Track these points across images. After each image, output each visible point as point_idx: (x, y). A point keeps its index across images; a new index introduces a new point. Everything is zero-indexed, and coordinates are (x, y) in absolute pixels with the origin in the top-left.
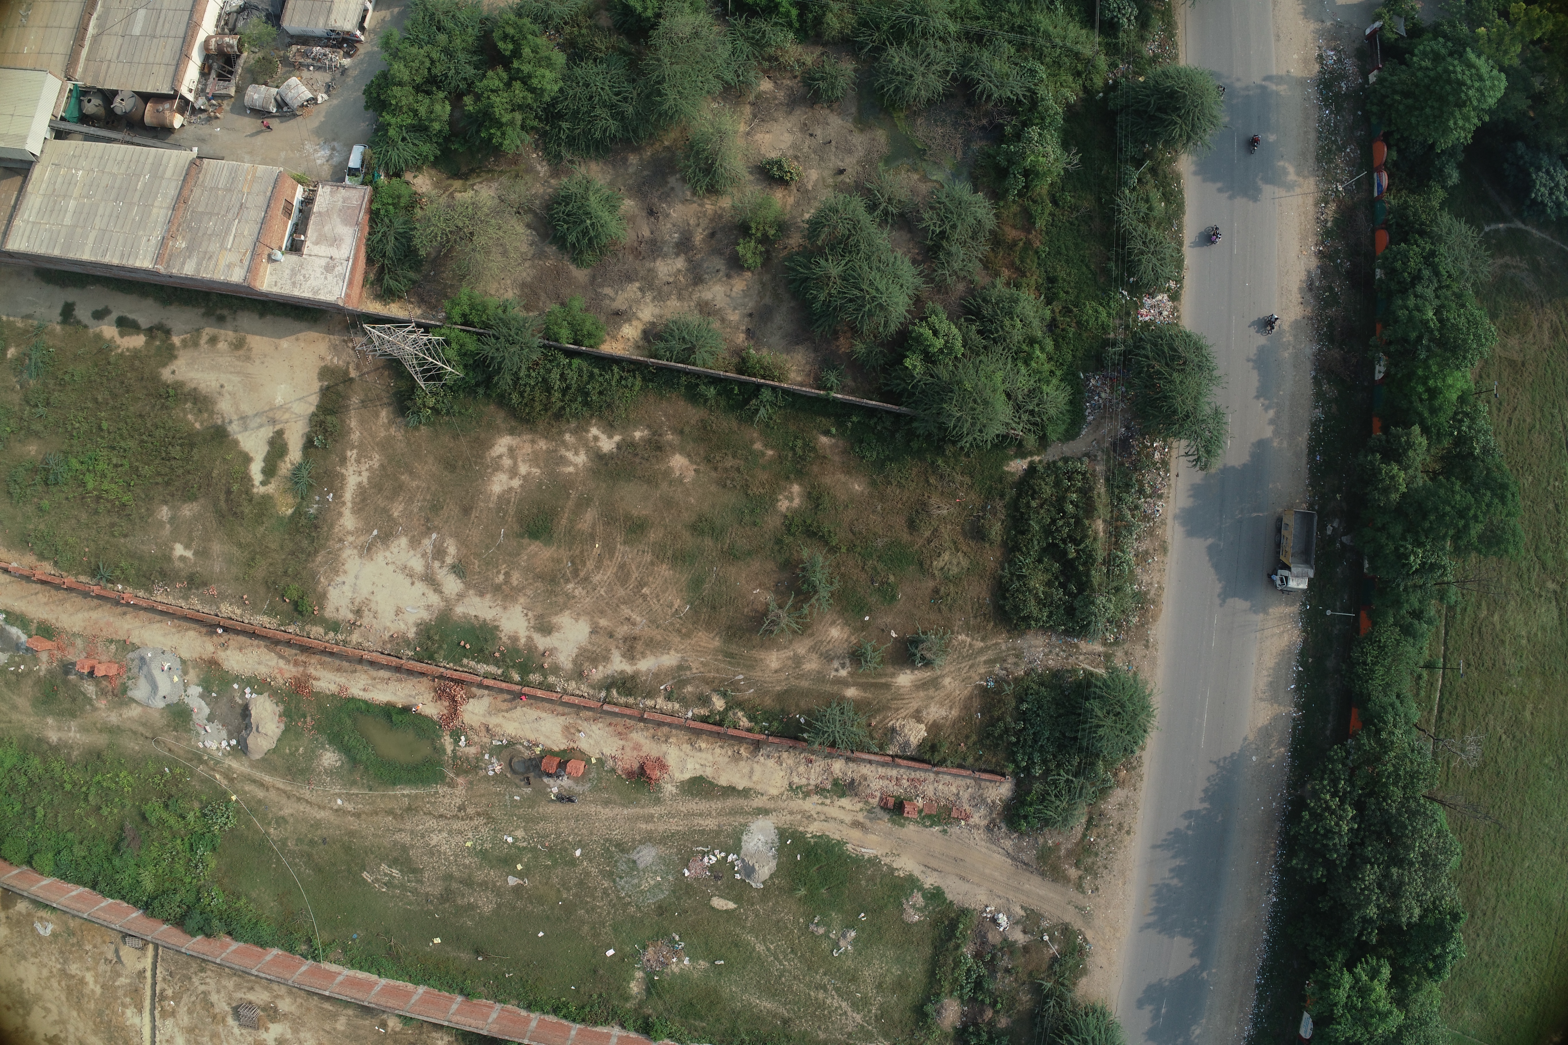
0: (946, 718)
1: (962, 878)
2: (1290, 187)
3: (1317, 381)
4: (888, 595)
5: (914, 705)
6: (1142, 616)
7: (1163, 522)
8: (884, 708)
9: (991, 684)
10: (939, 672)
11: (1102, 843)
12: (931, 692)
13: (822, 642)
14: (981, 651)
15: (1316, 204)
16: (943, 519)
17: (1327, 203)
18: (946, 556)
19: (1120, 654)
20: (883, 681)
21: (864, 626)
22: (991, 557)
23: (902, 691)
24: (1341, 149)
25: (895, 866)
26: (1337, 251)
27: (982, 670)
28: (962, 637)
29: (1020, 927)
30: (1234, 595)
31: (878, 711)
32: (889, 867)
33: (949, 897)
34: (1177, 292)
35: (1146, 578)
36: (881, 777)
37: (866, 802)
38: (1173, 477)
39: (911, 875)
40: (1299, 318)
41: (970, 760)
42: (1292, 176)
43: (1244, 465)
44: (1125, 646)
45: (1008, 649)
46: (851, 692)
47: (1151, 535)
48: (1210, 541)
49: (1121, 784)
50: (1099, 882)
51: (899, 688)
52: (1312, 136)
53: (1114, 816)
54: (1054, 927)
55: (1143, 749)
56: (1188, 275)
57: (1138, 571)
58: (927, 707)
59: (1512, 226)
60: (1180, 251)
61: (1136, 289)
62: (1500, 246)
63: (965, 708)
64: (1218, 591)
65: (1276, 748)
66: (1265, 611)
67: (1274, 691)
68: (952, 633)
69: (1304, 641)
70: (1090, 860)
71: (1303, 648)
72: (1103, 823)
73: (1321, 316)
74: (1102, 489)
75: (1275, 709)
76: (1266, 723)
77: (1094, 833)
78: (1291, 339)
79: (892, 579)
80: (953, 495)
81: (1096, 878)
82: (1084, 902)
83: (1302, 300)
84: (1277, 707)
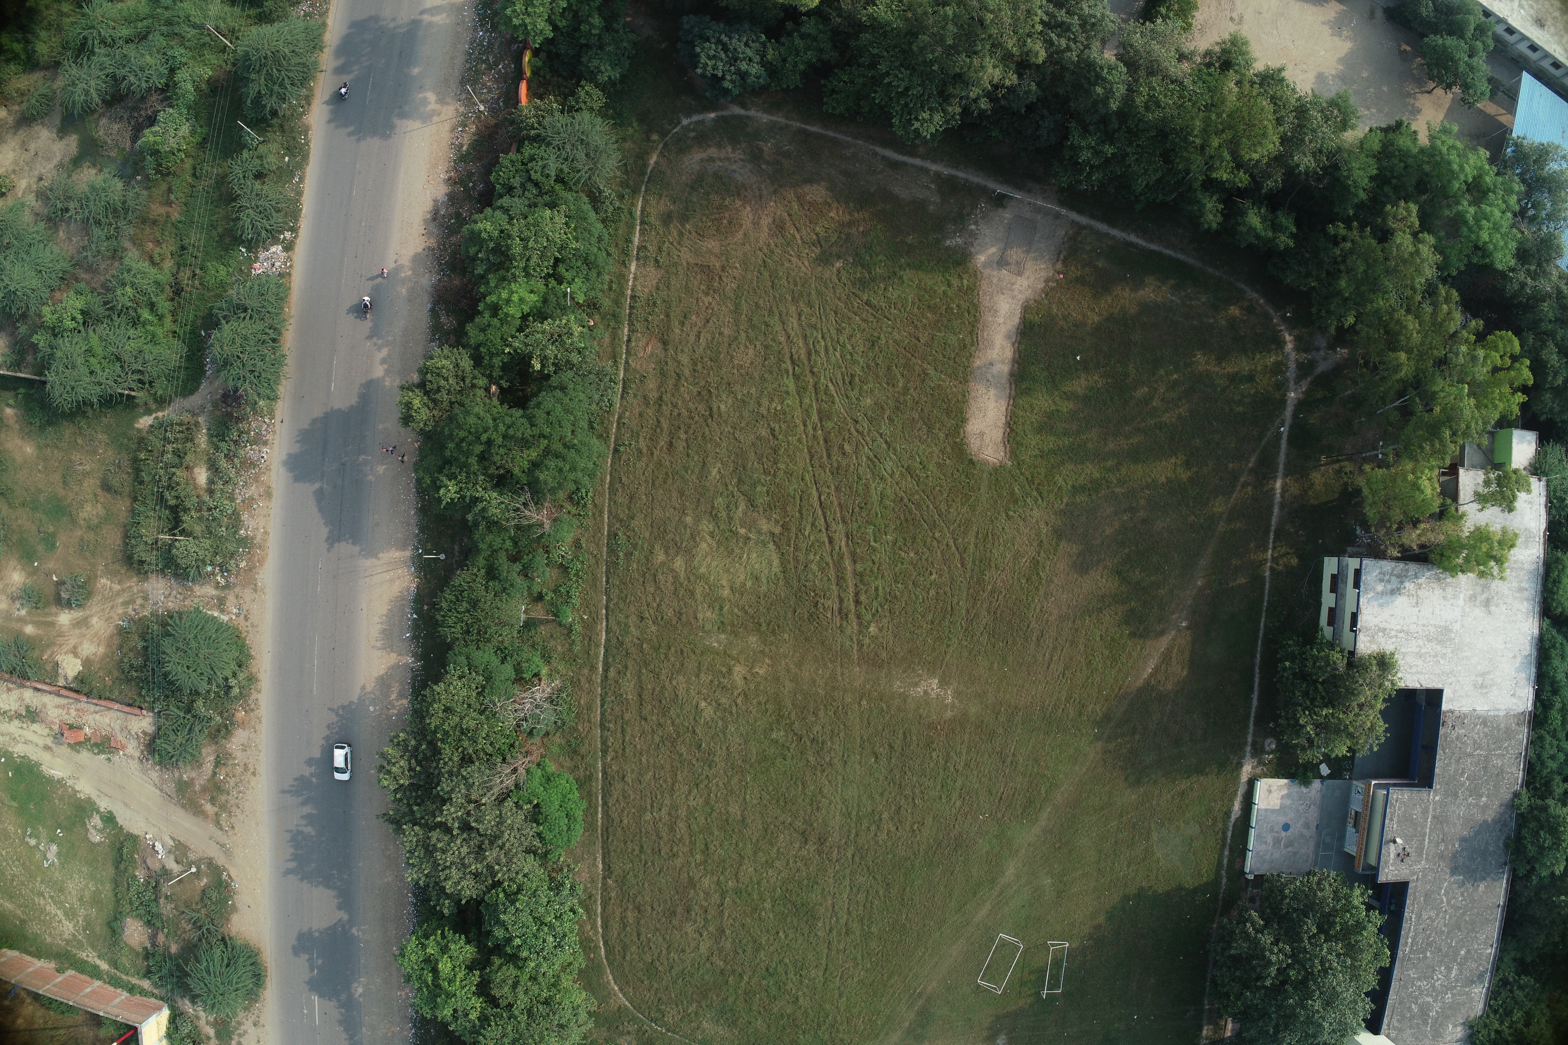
0: (95, 654)
1: (126, 805)
2: (426, 119)
3: (434, 313)
4: (50, 542)
5: (73, 642)
6: (249, 560)
7: (268, 469)
8: (51, 644)
9: (125, 624)
10: (88, 612)
12: (83, 630)
13: (8, 585)
14: (118, 594)
15: (453, 130)
16: (86, 474)
17: (465, 126)
18: (88, 507)
19: (231, 598)
20: (50, 619)
21: (35, 571)
22: (122, 506)
23: (63, 629)
24: (490, 68)
25: (77, 788)
26: (470, 175)
27: (120, 611)
28: (104, 581)
29: (172, 857)
30: (339, 540)
31: (48, 646)
32: (73, 789)
33: (120, 821)
34: (292, 241)
35: (252, 524)
36: (58, 707)
37: (51, 729)
38: (278, 424)
39: (89, 798)
40: (420, 250)
41: (116, 692)
42: (433, 106)
43: (352, 406)
44: (236, 590)
45: (139, 592)
46: (29, 629)
47: (257, 481)
48: (317, 485)
49: (243, 725)
50: (233, 820)
51: (61, 626)
52: (460, 60)
53: (239, 756)
54: (200, 860)
55: (259, 692)
56: (304, 224)
57: (245, 517)
58: (81, 643)
59: (725, 113)
60: (298, 201)
61: (253, 245)
62: (702, 138)
63: (109, 646)
64: (325, 536)
65: (397, 700)
66: (376, 556)
67: (388, 639)
68: (96, 577)
69: (418, 588)
70: (223, 798)
71: (418, 594)
72: (230, 762)
73: (444, 245)
74: (202, 439)
75: (393, 658)
76: (382, 672)
77: (223, 772)
78: (410, 273)
79: (51, 529)
80: (94, 452)
81: (230, 816)
82: (223, 839)
83: (424, 232)
84: (394, 656)
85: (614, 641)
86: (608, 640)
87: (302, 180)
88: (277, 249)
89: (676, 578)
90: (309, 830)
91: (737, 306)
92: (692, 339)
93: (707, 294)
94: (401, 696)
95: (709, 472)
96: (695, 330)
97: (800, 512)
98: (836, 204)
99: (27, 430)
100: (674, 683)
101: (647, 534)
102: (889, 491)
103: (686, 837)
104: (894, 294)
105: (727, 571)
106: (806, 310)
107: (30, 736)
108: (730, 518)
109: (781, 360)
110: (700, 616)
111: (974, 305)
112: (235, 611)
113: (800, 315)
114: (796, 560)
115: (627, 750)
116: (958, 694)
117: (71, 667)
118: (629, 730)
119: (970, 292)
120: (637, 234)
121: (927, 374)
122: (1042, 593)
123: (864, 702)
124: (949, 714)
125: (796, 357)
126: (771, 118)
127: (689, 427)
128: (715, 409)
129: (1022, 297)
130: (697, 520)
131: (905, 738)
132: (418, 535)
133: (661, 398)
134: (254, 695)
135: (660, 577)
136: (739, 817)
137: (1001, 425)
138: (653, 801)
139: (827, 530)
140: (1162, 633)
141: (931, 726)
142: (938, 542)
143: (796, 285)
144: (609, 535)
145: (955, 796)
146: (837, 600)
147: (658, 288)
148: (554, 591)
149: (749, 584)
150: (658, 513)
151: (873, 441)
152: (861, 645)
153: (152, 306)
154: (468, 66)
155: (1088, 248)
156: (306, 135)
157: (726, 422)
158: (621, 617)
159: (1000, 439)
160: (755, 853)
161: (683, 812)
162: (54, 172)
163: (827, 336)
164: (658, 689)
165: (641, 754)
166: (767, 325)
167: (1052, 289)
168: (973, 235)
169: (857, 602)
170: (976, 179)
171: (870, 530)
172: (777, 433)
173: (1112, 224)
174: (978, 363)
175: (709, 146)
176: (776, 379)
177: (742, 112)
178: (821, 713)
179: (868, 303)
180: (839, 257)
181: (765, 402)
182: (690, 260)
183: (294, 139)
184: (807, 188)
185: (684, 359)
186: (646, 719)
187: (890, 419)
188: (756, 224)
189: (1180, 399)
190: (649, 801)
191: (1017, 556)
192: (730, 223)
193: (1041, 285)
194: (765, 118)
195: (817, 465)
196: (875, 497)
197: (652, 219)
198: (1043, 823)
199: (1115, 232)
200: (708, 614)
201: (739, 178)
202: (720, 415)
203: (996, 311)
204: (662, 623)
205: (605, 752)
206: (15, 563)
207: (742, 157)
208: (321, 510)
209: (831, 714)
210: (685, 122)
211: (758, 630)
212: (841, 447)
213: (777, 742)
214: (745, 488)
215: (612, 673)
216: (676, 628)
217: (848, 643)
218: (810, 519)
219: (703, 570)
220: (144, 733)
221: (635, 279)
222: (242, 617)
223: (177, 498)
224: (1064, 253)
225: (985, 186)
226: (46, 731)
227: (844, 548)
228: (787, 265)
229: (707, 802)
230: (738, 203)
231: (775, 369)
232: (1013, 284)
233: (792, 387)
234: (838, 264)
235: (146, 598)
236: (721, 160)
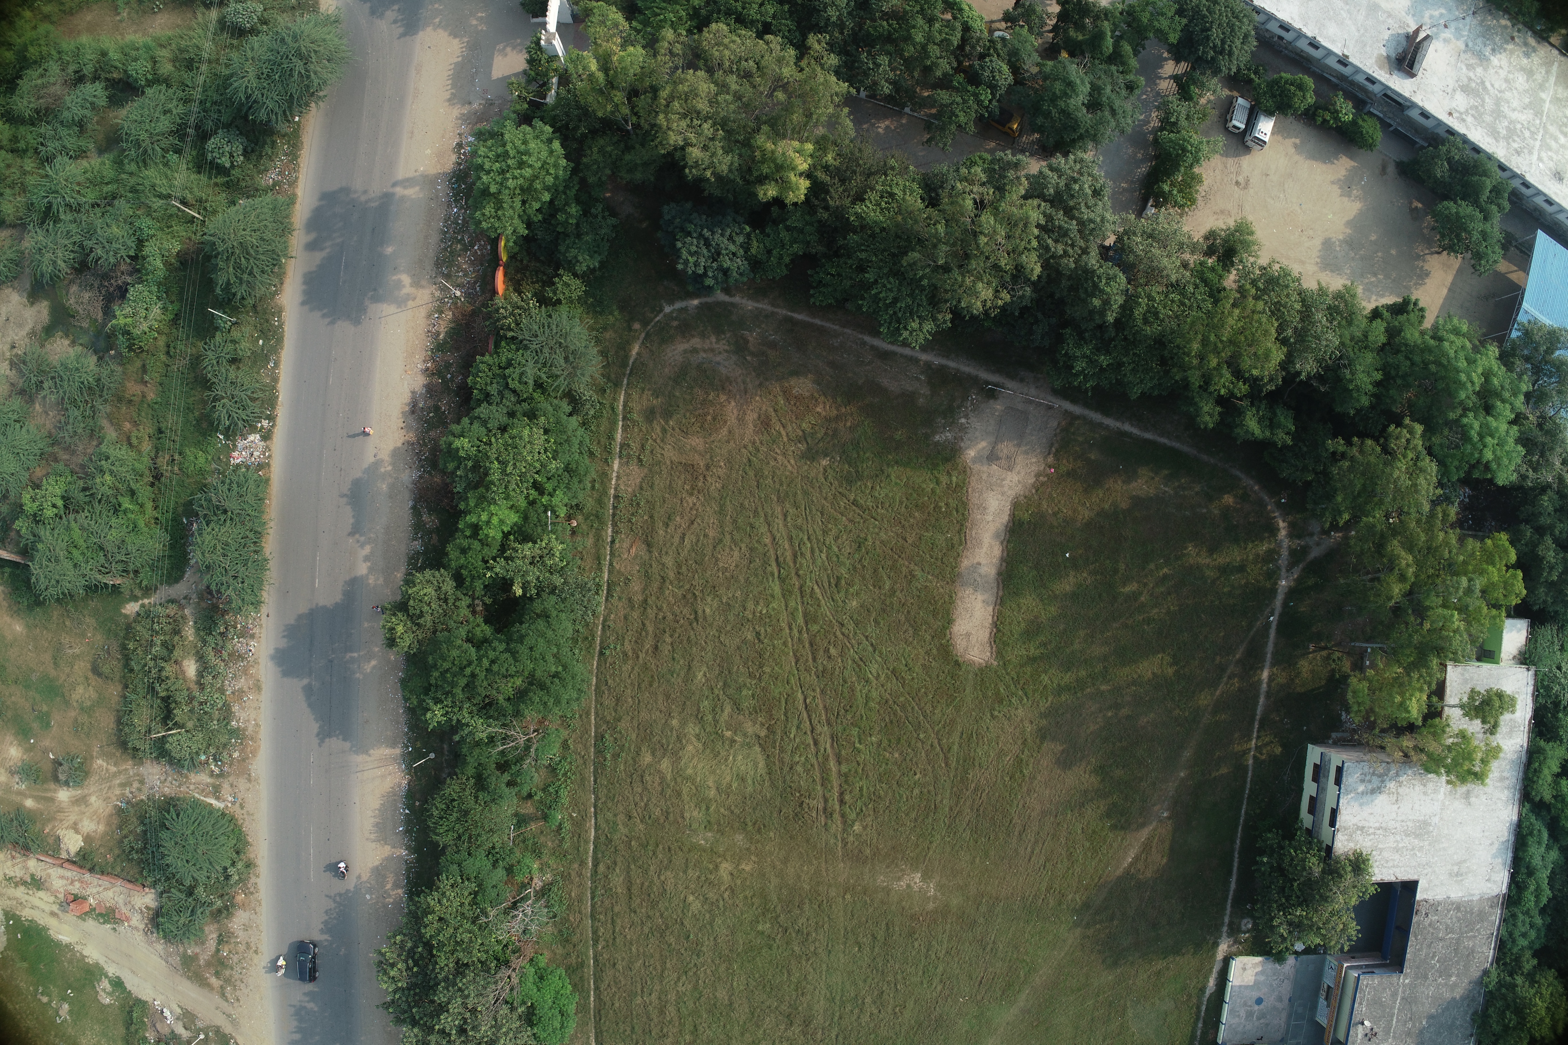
0: (95, 831)
1: (133, 972)
2: (401, 303)
3: (416, 511)
4: (45, 721)
5: (73, 818)
6: (242, 751)
7: (256, 662)
8: (52, 819)
9: (123, 805)
10: (86, 791)
11: (235, 958)
12: (83, 808)
13: (5, 759)
14: (115, 775)
15: (429, 316)
16: (76, 657)
17: (441, 312)
18: (80, 690)
19: (226, 786)
20: (49, 795)
21: (32, 748)
22: (114, 691)
23: (62, 805)
24: (465, 249)
25: (85, 953)
26: (448, 366)
27: (117, 792)
28: (100, 762)
29: (180, 1024)
30: (329, 735)
31: (49, 820)
32: (81, 954)
33: (128, 987)
34: (270, 430)
35: (243, 715)
36: (61, 878)
37: (56, 897)
38: (264, 617)
39: (97, 964)
40: (399, 444)
41: (118, 869)
42: (407, 289)
43: (336, 604)
44: (231, 779)
45: (135, 775)
46: (29, 803)
47: (246, 674)
48: (305, 681)
49: (243, 906)
50: (238, 993)
51: (61, 802)
52: (435, 238)
53: (241, 936)
54: (208, 1027)
55: (258, 876)
56: (282, 412)
57: (235, 708)
58: (81, 820)
59: (709, 300)
60: (274, 388)
61: (231, 433)
62: (685, 328)
63: (108, 824)
64: (316, 731)
65: (393, 890)
66: (366, 752)
67: (382, 832)
68: (92, 757)
69: (409, 784)
70: (227, 973)
71: (409, 790)
72: (233, 940)
73: (424, 440)
74: (189, 632)
75: (386, 851)
76: (377, 863)
77: (226, 948)
78: (390, 468)
79: (45, 708)
80: (83, 635)
81: (235, 990)
82: (229, 1010)
83: (403, 425)
84: (388, 848)
85: (603, 839)
86: (597, 838)
87: (277, 365)
88: (254, 438)
89: (663, 779)
90: (311, 1005)
91: (722, 507)
92: (676, 540)
93: (691, 494)
94: (396, 886)
95: (695, 676)
96: (680, 531)
97: (785, 714)
98: (823, 398)
99: (15, 609)
100: (663, 878)
101: (634, 736)
102: (874, 694)
103: (676, 1019)
104: (881, 492)
105: (713, 772)
106: (792, 511)
107: (36, 902)
108: (716, 721)
109: (766, 563)
110: (687, 815)
111: (963, 503)
112: (230, 799)
113: (785, 516)
114: (782, 761)
115: (618, 940)
116: (940, 887)
117: (73, 843)
118: (619, 921)
119: (959, 490)
120: (620, 431)
121: (914, 576)
122: (1025, 789)
123: (848, 896)
124: (931, 906)
125: (781, 559)
126: (756, 305)
127: (674, 631)
128: (700, 612)
129: (1011, 493)
130: (683, 723)
131: (888, 929)
132: (407, 733)
133: (645, 601)
134: (253, 880)
135: (647, 778)
136: (727, 1002)
137: (987, 625)
138: (643, 987)
139: (812, 732)
140: (1143, 825)
141: (913, 917)
142: (923, 743)
143: (781, 485)
144: (596, 736)
145: (936, 982)
146: (821, 800)
147: (641, 488)
148: (544, 790)
149: (735, 785)
150: (644, 715)
151: (859, 644)
152: (845, 843)
153: (133, 493)
154: (443, 245)
155: (1080, 439)
156: (280, 317)
157: (711, 625)
158: (609, 815)
159: (986, 640)
160: (742, 1034)
161: (672, 997)
162: (27, 340)
163: (813, 537)
164: (646, 884)
165: (631, 943)
166: (752, 527)
167: (1043, 484)
168: (963, 429)
169: (842, 802)
170: (967, 368)
171: (855, 732)
172: (762, 637)
173: (1106, 413)
174: (965, 563)
175: (693, 336)
176: (762, 582)
177: (726, 298)
178: (806, 907)
179: (855, 503)
180: (826, 455)
181: (750, 605)
182: (674, 458)
183: (267, 321)
184: (793, 381)
185: (669, 561)
186: (635, 912)
187: (876, 621)
188: (741, 420)
189: (1169, 594)
190: (639, 987)
191: (1001, 754)
192: (714, 419)
193: (1031, 480)
194: (750, 305)
195: (802, 668)
196: (860, 701)
197: (635, 416)
198: (1022, 1004)
199: (1109, 422)
200: (695, 813)
201: (724, 371)
202: (705, 618)
203: (985, 508)
204: (649, 822)
205: (596, 941)
206: (12, 738)
207: (726, 347)
208: (310, 705)
209: (816, 907)
210: (668, 309)
211: (744, 829)
212: (827, 650)
213: (763, 933)
214: (731, 691)
215: (601, 868)
216: (663, 827)
217: (832, 841)
218: (795, 722)
219: (689, 771)
220: (147, 908)
221: (618, 477)
222: (237, 805)
223: (167, 690)
224: (1056, 445)
225: (977, 377)
226: (52, 899)
227: (829, 750)
228: (772, 463)
229: (695, 988)
230: (723, 398)
231: (760, 572)
232: (1003, 480)
233: (777, 589)
234: (825, 462)
235: (142, 782)
236: (705, 351)
